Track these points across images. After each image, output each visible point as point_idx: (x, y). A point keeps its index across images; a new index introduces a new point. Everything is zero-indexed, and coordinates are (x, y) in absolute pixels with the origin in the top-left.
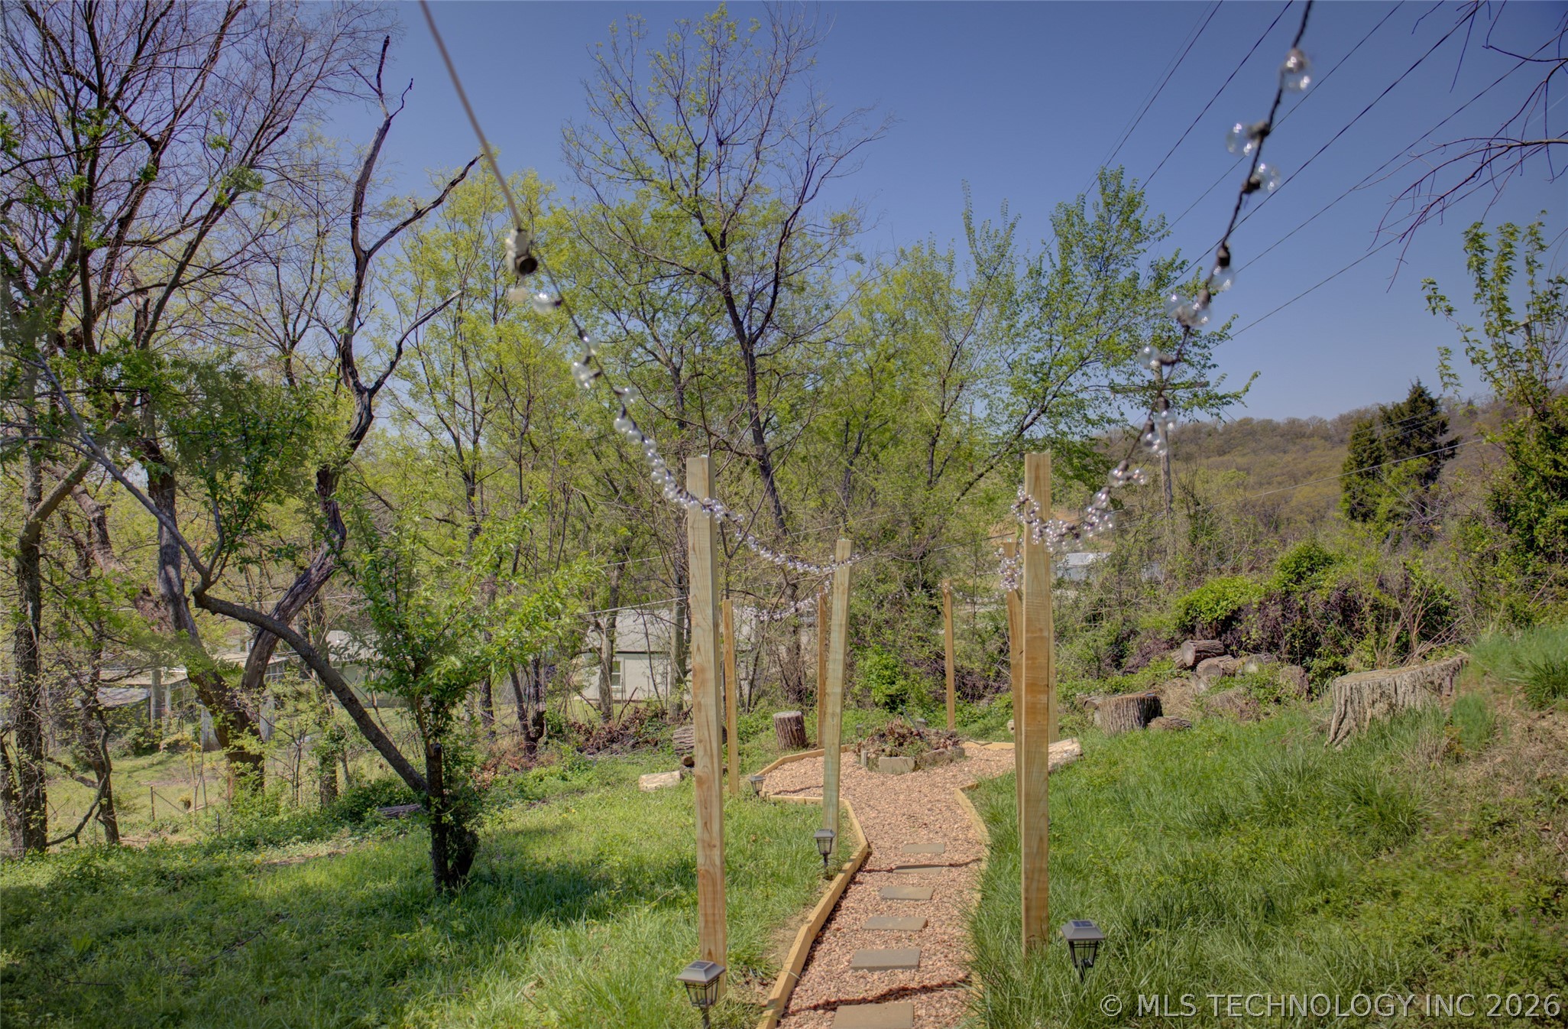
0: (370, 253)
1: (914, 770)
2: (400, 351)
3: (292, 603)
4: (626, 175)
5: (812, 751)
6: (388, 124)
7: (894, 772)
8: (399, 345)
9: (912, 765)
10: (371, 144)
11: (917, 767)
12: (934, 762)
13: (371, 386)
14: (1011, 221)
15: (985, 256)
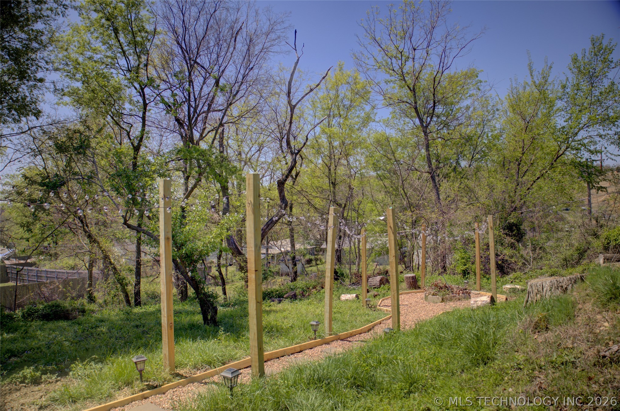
0: (295, 106)
1: (441, 302)
2: (307, 139)
3: (267, 227)
4: (375, 67)
5: (418, 290)
6: (298, 60)
7: (434, 302)
8: (307, 137)
9: (441, 300)
10: (293, 68)
11: (443, 300)
12: (451, 300)
13: (296, 151)
14: (549, 65)
15: (537, 82)
